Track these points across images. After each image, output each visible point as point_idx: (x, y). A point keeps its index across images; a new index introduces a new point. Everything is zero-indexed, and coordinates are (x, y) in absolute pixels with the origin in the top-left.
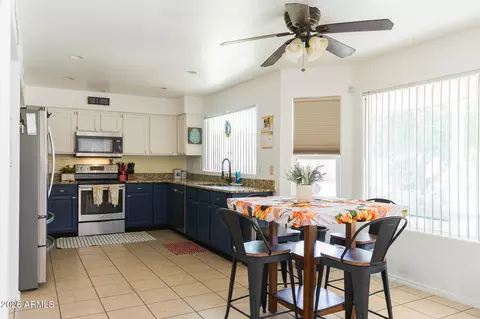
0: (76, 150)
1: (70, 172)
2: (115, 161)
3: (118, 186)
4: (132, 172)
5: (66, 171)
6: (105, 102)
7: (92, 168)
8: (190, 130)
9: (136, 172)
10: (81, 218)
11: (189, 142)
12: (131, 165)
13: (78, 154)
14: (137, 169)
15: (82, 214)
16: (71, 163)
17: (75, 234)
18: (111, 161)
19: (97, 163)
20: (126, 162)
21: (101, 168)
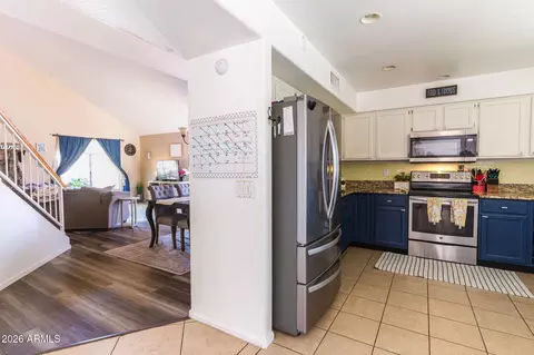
0: (411, 156)
1: (404, 181)
2: (467, 167)
3: (466, 201)
4: (496, 182)
5: (399, 178)
7: (434, 175)
9: (500, 182)
10: (412, 234)
12: (494, 173)
13: (412, 160)
14: (503, 179)
15: (413, 230)
16: (407, 170)
17: (405, 252)
18: (460, 167)
19: (439, 169)
20: (485, 168)
21: (444, 176)
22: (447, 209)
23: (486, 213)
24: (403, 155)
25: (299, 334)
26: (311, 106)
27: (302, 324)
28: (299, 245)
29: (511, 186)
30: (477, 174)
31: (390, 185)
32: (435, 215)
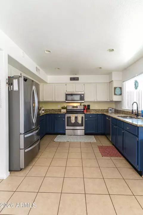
0: (66, 100)
1: (64, 109)
3: (81, 115)
4: (89, 109)
5: (63, 108)
6: (77, 79)
7: (73, 107)
8: (115, 88)
9: (90, 109)
10: (67, 127)
11: (115, 94)
12: (89, 106)
13: (66, 101)
15: (67, 126)
16: (65, 105)
17: (64, 134)
18: (81, 104)
19: (75, 105)
20: (86, 104)
21: (77, 107)
22: (76, 118)
23: (87, 118)
24: (64, 100)
25: (21, 170)
26: (25, 80)
27: (22, 165)
28: (21, 134)
29: (93, 110)
30: (85, 106)
31: (60, 110)
32: (73, 120)
